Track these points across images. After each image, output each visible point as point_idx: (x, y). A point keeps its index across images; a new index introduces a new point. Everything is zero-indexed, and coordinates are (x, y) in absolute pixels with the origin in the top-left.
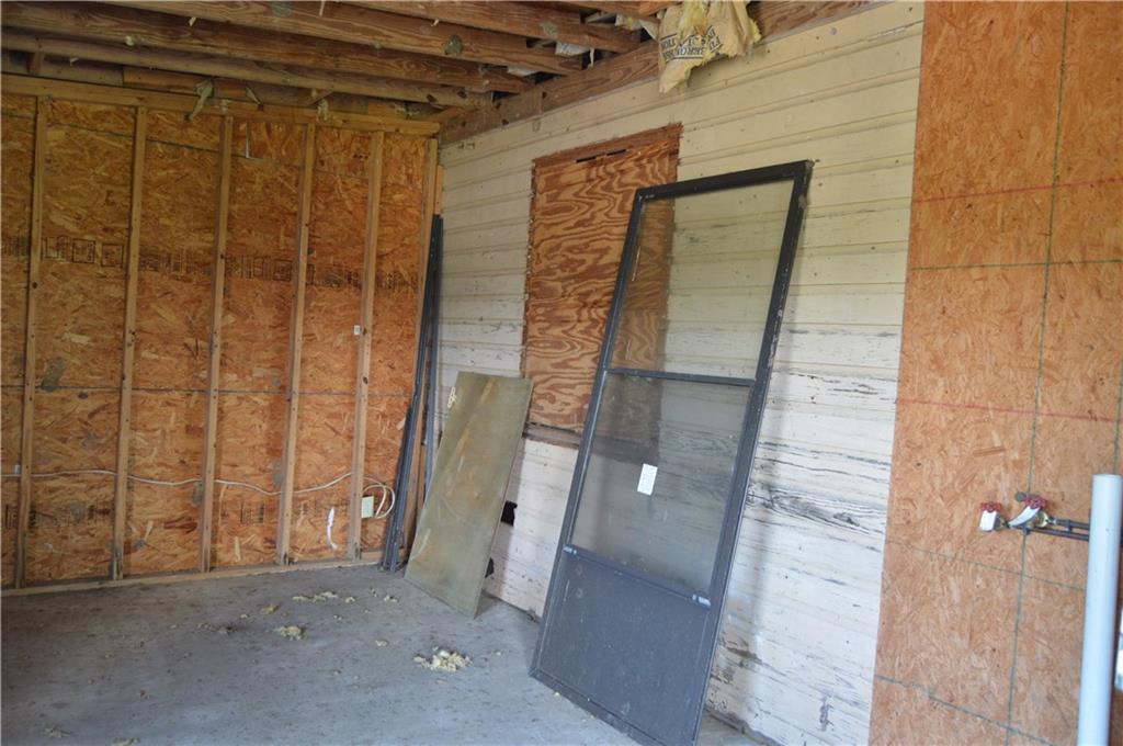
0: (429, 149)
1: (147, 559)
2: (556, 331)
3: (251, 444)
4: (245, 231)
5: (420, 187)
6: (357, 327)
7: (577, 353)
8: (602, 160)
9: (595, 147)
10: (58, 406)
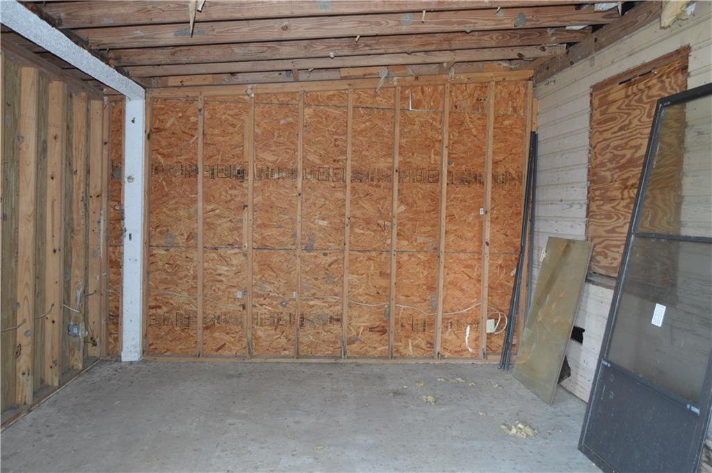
0: (527, 88)
1: (360, 349)
2: (607, 207)
3: (417, 283)
4: (410, 154)
5: (522, 114)
6: (482, 209)
7: (621, 222)
8: (635, 81)
9: (631, 72)
10: (313, 260)
